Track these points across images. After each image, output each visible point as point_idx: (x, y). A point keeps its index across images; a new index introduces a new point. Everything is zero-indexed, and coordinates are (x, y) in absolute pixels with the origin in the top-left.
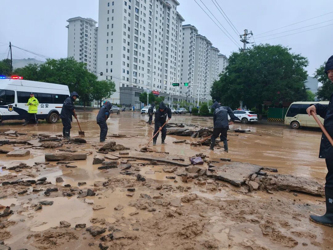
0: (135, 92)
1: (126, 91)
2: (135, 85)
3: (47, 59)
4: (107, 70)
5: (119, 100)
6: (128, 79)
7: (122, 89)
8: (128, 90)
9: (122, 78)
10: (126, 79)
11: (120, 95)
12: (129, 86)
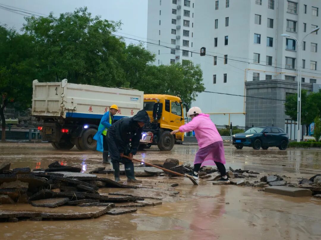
0: (287, 93)
1: (261, 91)
2: (291, 73)
3: (28, 19)
4: (216, 40)
5: (244, 117)
6: (270, 58)
7: (252, 87)
8: (267, 88)
9: (251, 57)
10: (264, 59)
11: (247, 103)
12: (273, 78)
